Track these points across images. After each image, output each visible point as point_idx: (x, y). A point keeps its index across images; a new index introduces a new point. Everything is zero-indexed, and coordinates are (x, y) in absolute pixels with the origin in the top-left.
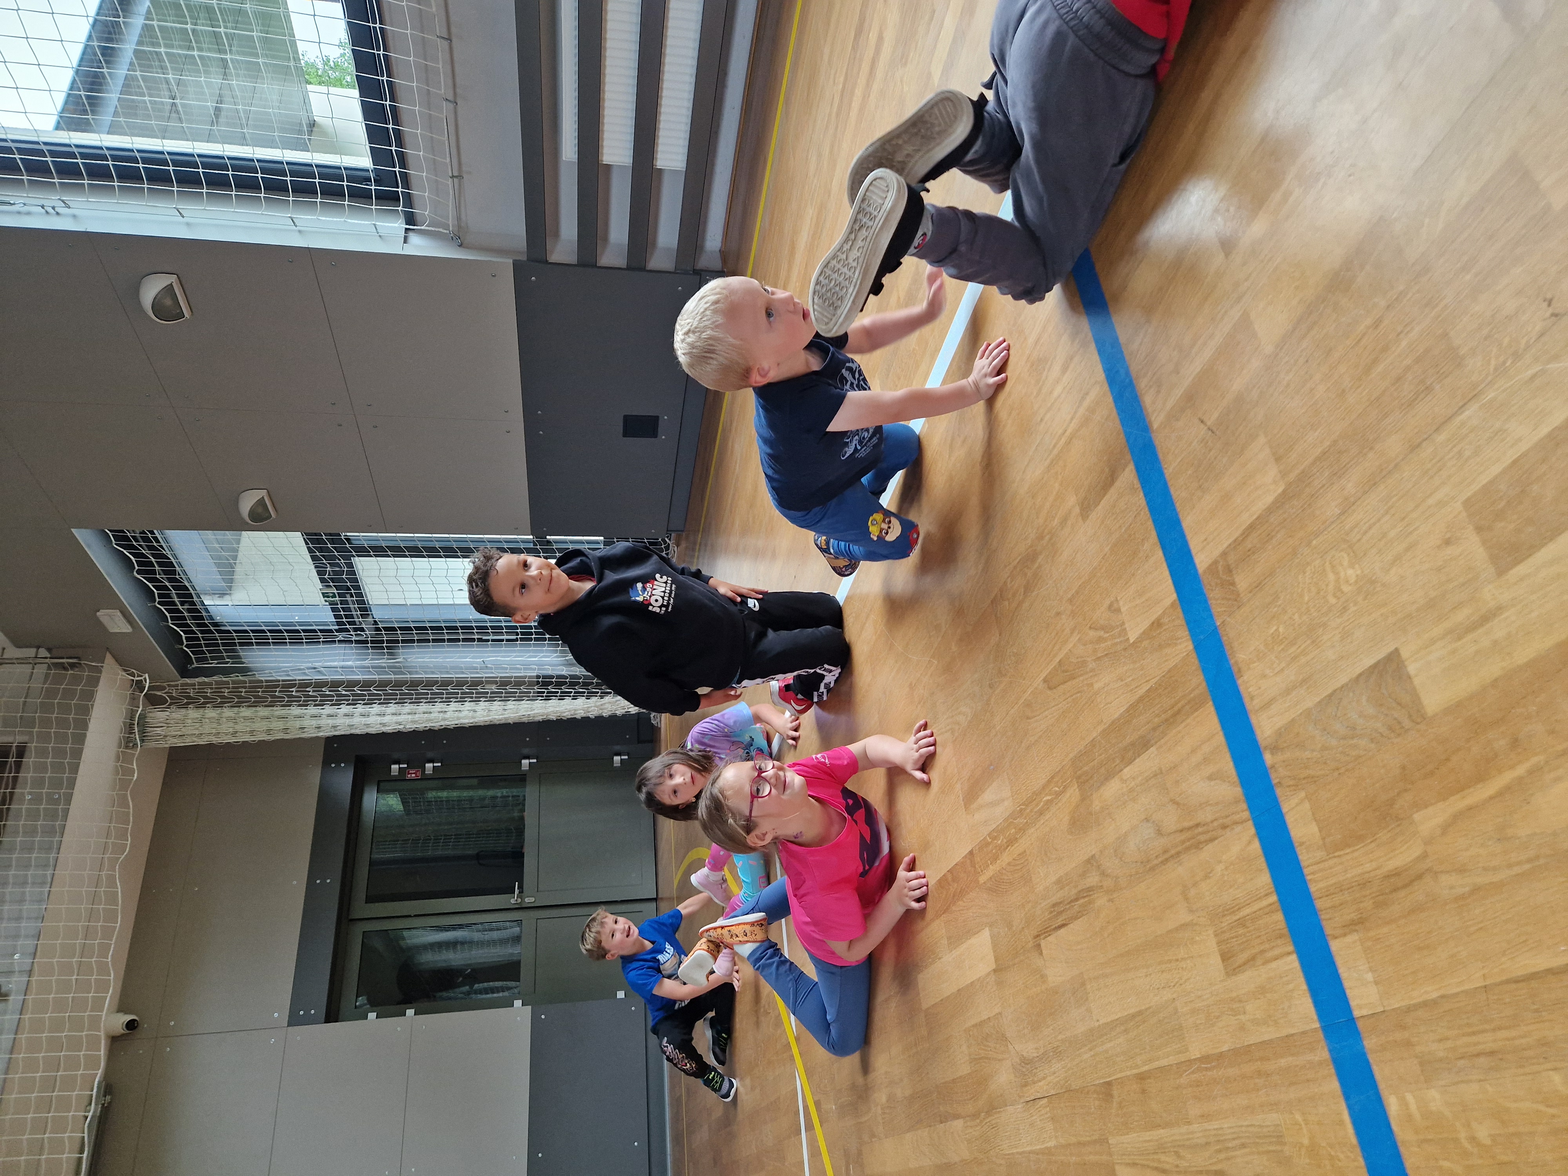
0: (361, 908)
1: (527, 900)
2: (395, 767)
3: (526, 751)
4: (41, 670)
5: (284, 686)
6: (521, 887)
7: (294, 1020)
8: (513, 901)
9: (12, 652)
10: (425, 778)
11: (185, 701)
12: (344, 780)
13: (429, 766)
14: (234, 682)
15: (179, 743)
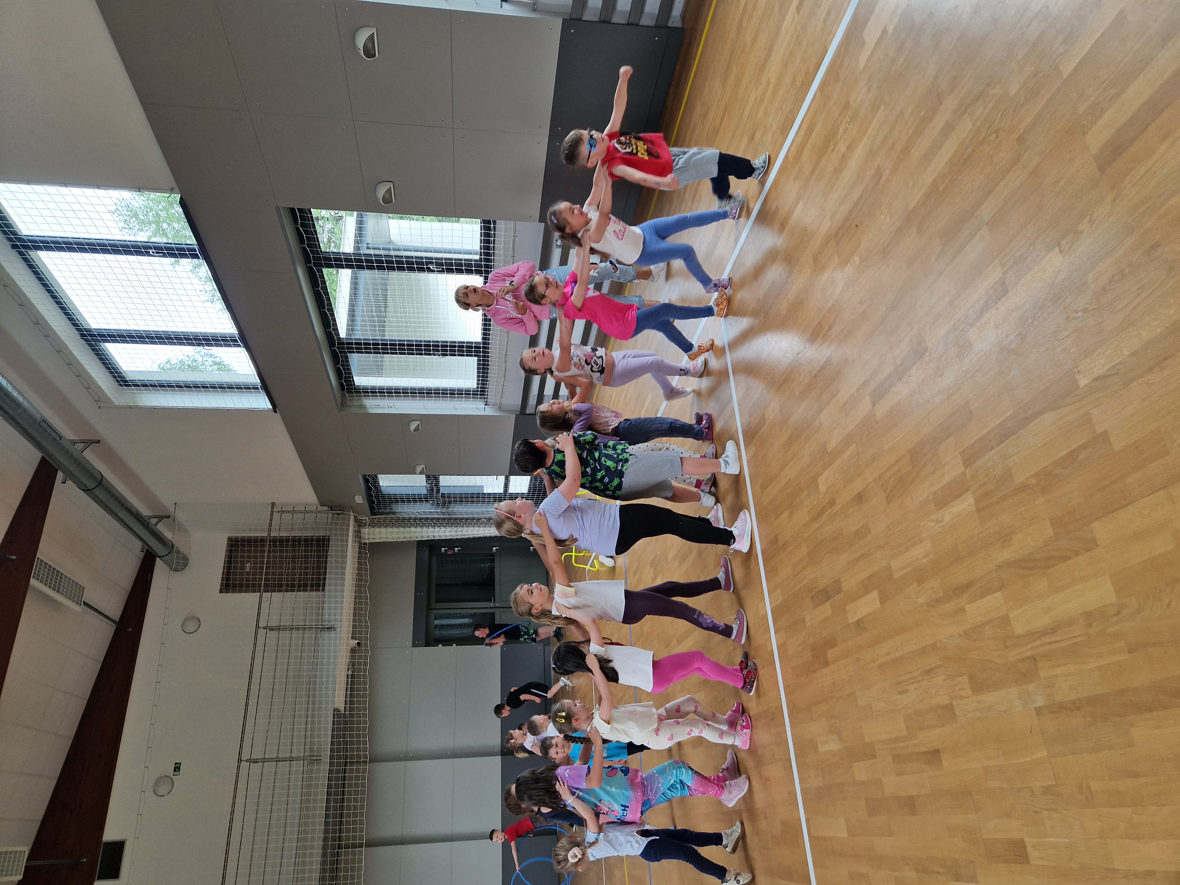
0: (434, 605)
1: (497, 605)
2: (443, 549)
3: (494, 544)
4: (330, 515)
5: (408, 519)
6: (494, 599)
7: (414, 645)
8: (491, 605)
9: (320, 508)
10: (455, 554)
11: (373, 525)
12: (426, 555)
13: (456, 549)
14: (390, 518)
15: (374, 541)
